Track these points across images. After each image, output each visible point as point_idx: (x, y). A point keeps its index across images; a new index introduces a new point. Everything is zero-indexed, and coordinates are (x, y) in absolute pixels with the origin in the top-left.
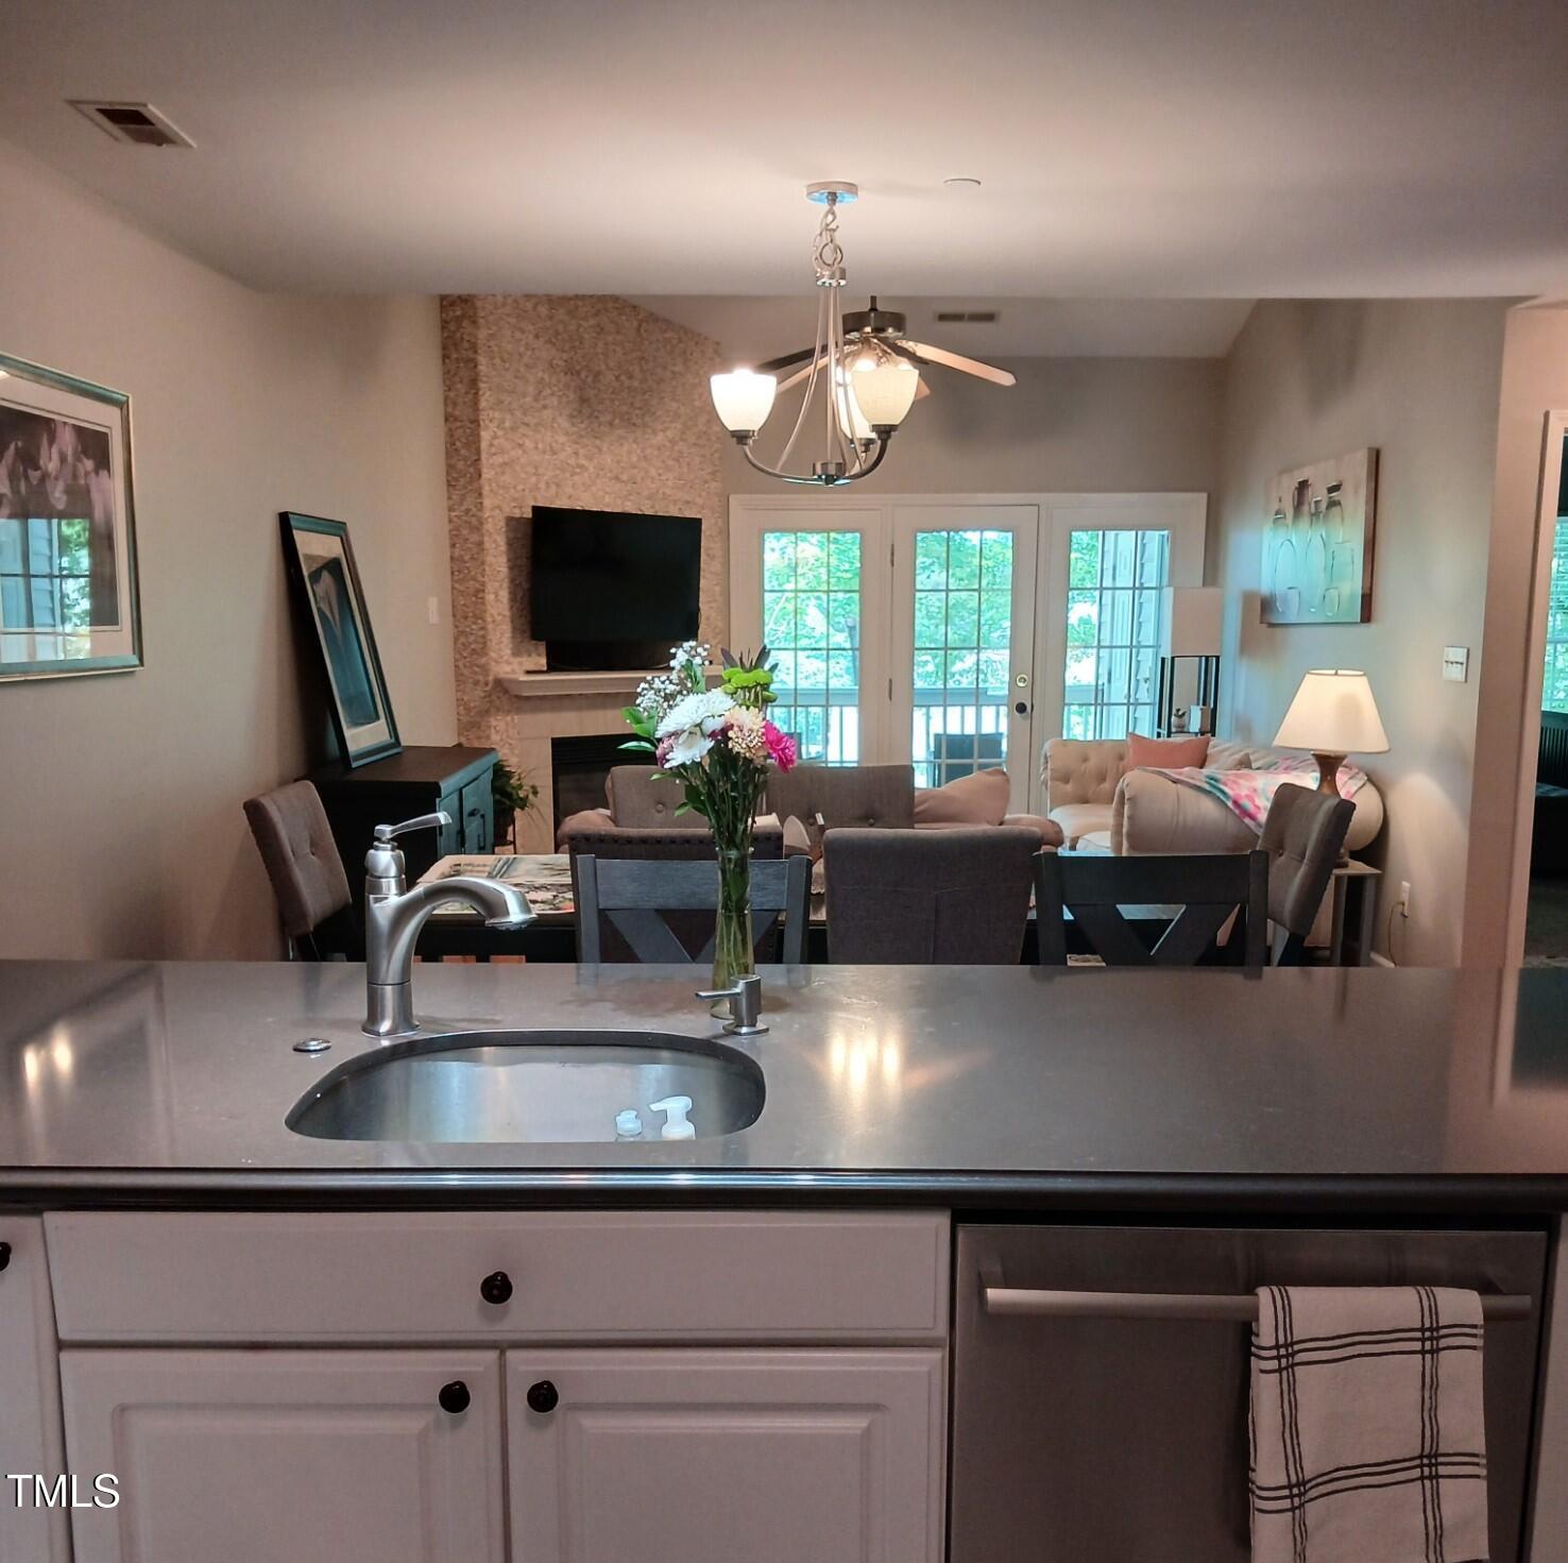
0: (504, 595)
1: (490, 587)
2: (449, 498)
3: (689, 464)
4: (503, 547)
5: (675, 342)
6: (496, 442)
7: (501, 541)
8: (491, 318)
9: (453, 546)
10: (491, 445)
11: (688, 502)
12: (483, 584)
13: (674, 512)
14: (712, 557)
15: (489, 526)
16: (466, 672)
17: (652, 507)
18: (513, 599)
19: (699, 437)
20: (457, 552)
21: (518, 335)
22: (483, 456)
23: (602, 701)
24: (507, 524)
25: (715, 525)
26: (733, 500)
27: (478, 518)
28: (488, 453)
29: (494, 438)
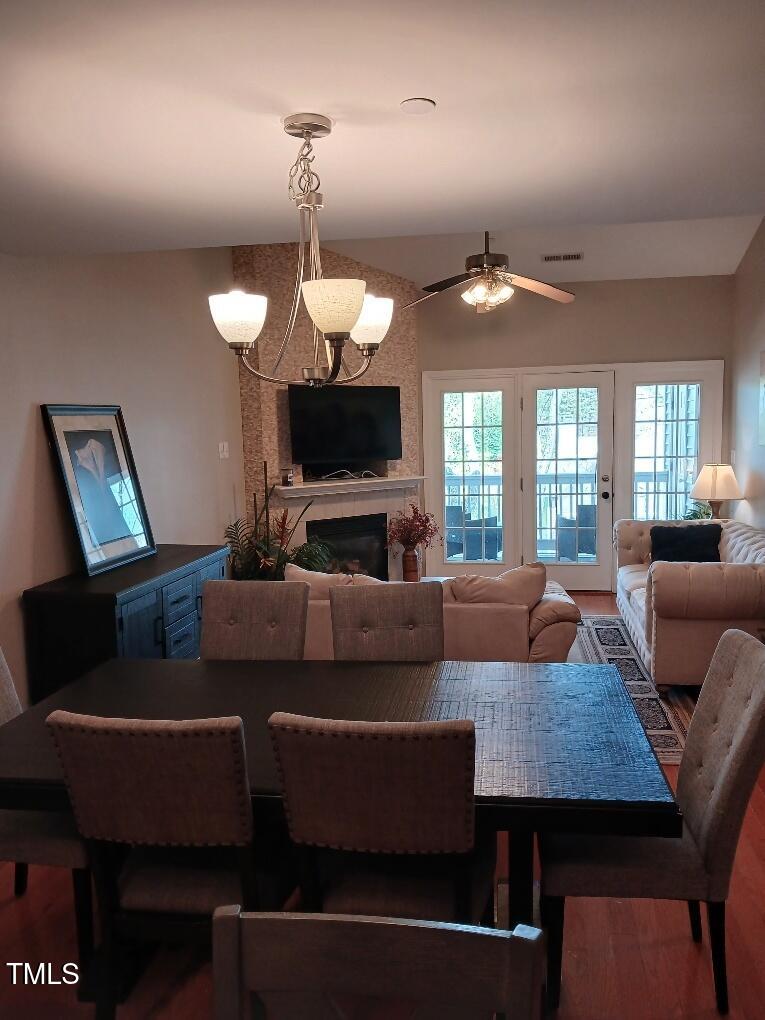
0: (275, 438)
1: (265, 434)
2: (241, 382)
3: (394, 355)
4: (274, 410)
5: (384, 283)
6: (268, 348)
7: (273, 407)
8: (265, 273)
9: (243, 410)
10: (265, 349)
11: (393, 378)
12: (261, 432)
13: (385, 384)
14: (409, 409)
15: (265, 398)
16: (252, 484)
17: (372, 381)
18: (280, 439)
19: (401, 339)
20: (246, 414)
21: (282, 283)
22: (260, 356)
23: (339, 498)
24: (277, 396)
25: (412, 390)
26: (425, 375)
27: (258, 393)
28: (263, 354)
29: (267, 345)
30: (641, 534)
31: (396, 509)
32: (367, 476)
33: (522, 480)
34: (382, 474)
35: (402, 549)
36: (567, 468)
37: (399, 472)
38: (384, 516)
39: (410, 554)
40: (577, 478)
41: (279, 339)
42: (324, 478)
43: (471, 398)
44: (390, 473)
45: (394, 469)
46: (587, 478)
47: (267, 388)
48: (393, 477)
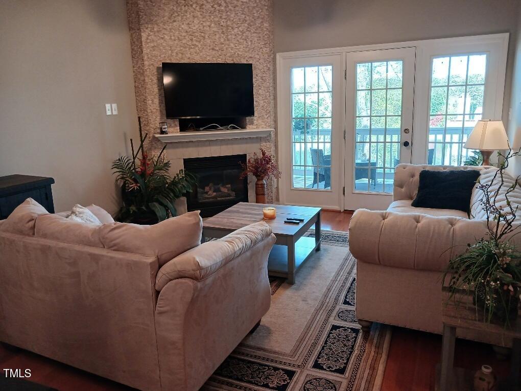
0: (157, 101)
1: (149, 98)
2: (133, 63)
3: (251, 41)
6: (150, 38)
9: (135, 81)
10: (147, 39)
12: (146, 97)
15: (148, 73)
17: (233, 60)
18: (160, 103)
20: (137, 84)
22: (143, 44)
23: (210, 143)
24: (157, 71)
25: (267, 66)
26: (278, 56)
27: (143, 70)
28: (146, 42)
29: (149, 36)
30: (413, 176)
31: (251, 151)
32: (234, 128)
33: (345, 131)
34: (243, 127)
35: (254, 179)
36: (379, 125)
37: (257, 125)
38: (245, 155)
39: (260, 182)
40: (385, 132)
41: (158, 32)
42: (201, 129)
43: (311, 71)
44: (248, 126)
45: (252, 123)
46: (393, 132)
47: (149, 65)
48: (250, 129)
